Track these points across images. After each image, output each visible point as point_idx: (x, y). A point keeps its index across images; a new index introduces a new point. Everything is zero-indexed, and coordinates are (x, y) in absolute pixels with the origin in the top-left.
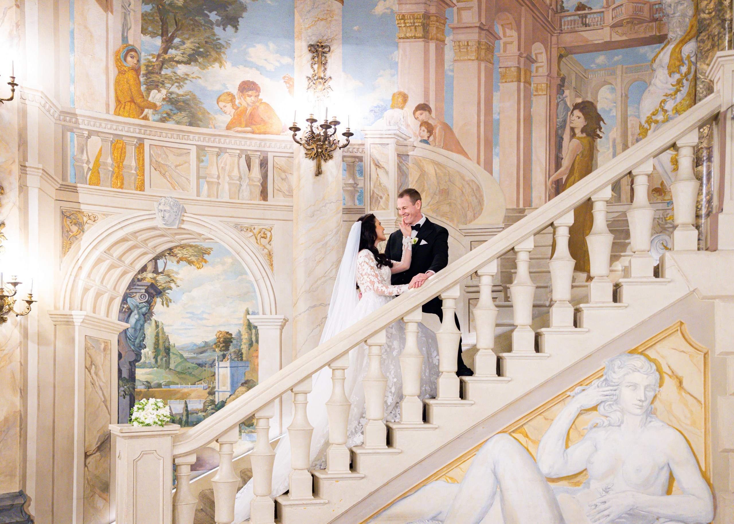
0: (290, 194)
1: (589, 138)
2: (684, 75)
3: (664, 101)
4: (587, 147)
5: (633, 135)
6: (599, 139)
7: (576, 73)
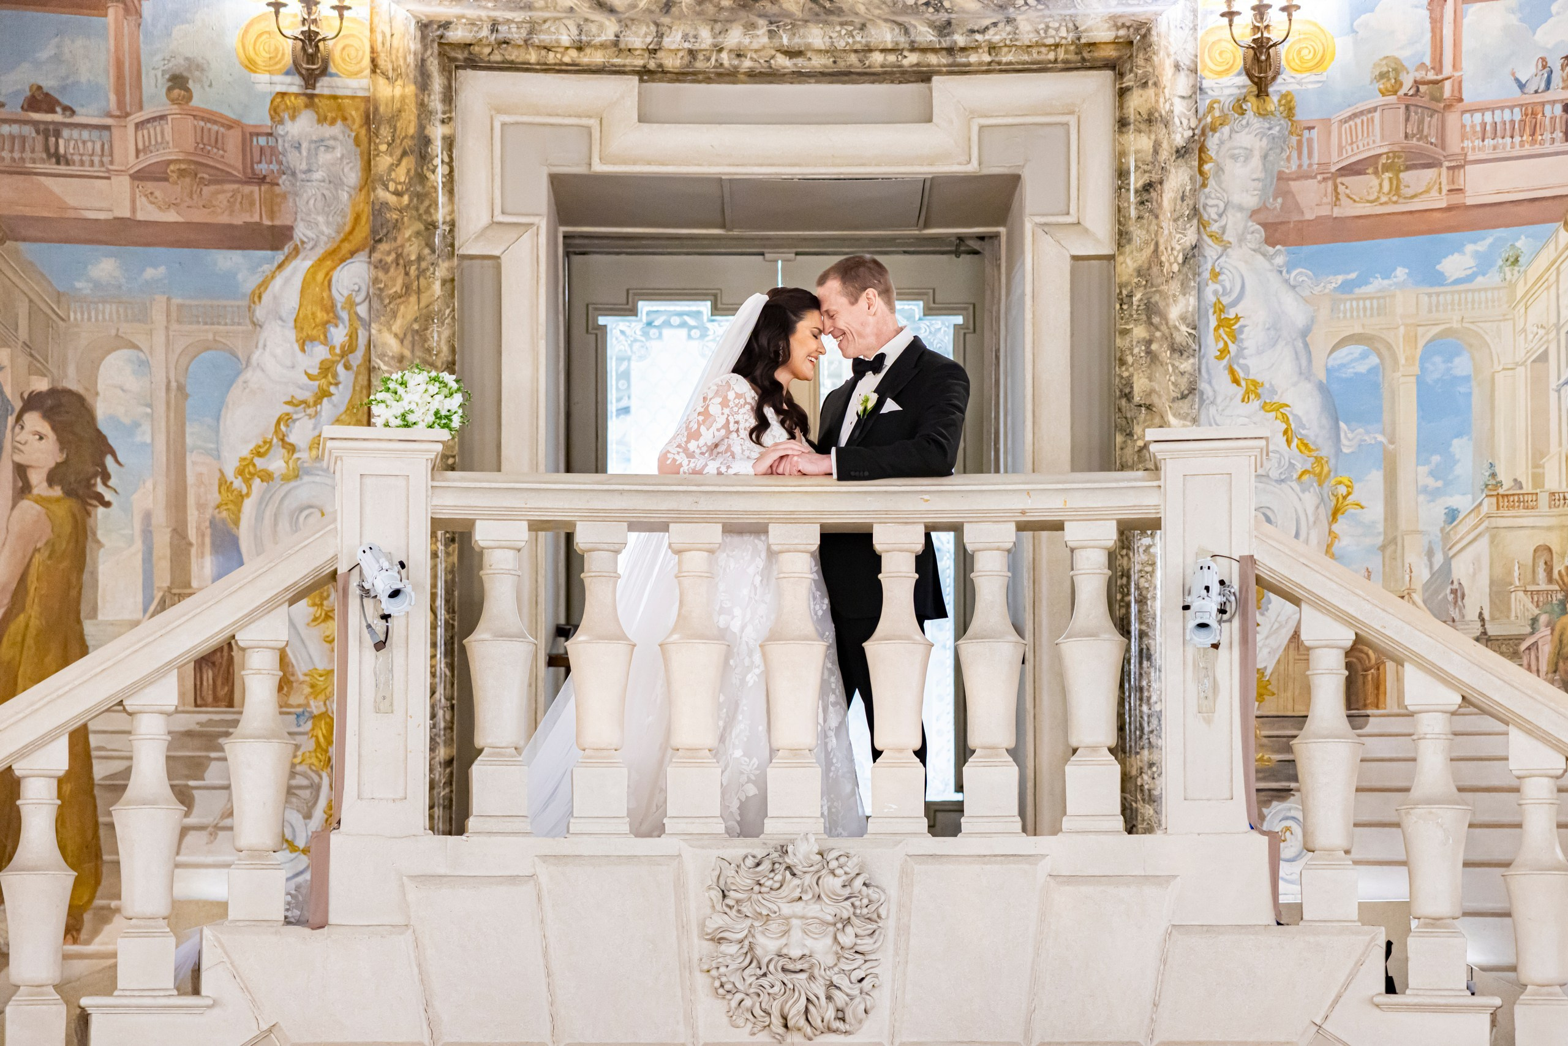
1: (71, 503)
2: (338, 351)
3: (286, 420)
4: (68, 529)
5: (201, 507)
6: (101, 510)
7: (31, 301)
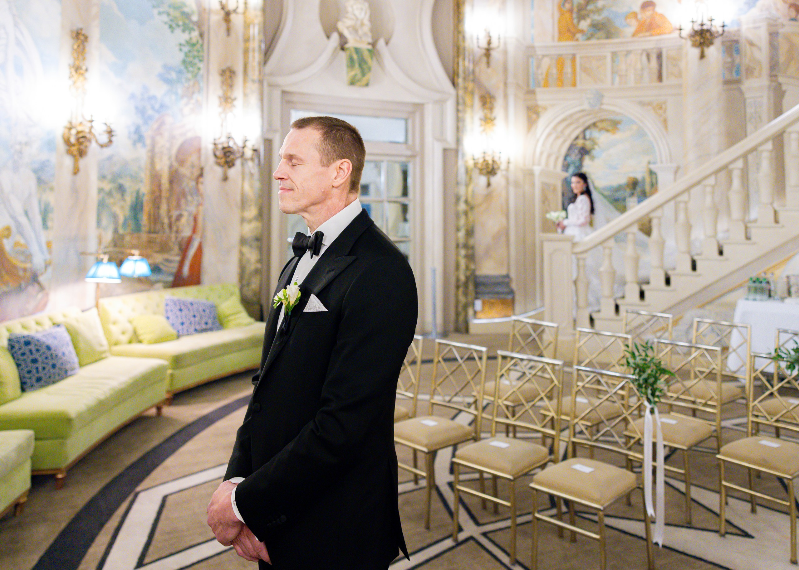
0: (679, 75)
